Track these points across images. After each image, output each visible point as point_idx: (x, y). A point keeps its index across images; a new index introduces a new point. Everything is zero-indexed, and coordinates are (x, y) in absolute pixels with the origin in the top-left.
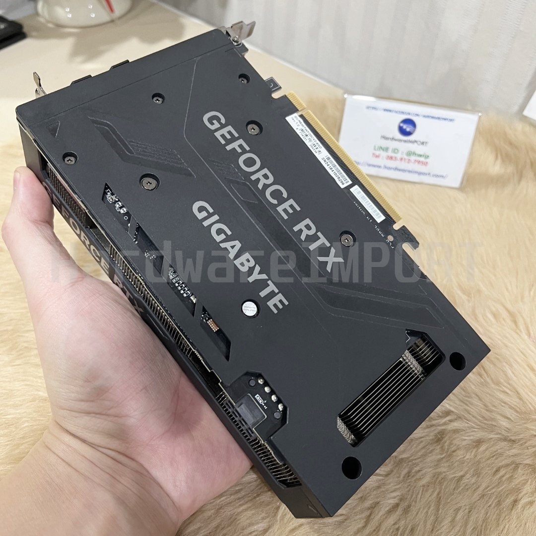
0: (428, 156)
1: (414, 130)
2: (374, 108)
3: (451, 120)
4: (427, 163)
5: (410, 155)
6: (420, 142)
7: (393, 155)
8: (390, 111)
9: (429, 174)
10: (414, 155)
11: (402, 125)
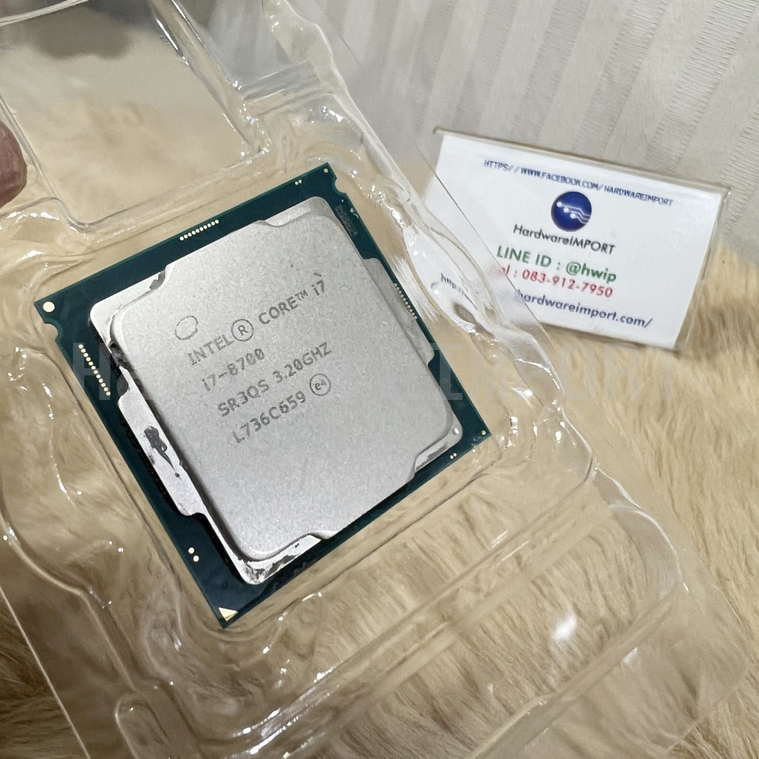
0: (615, 276)
1: (589, 218)
2: (504, 166)
3: (665, 201)
4: (611, 291)
5: (575, 272)
6: (600, 245)
7: (540, 269)
8: (538, 173)
9: (615, 315)
10: (586, 272)
11: (559, 204)
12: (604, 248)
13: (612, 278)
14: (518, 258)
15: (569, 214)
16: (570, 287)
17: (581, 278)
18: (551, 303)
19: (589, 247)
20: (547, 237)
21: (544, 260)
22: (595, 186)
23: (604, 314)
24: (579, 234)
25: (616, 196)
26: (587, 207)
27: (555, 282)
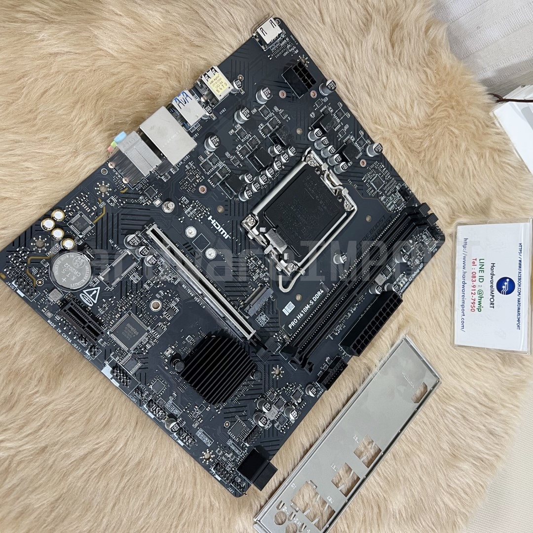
1: (504, 294)
2: (521, 252)
3: (518, 326)
4: (473, 311)
5: (479, 294)
6: (493, 302)
7: (477, 278)
8: (520, 267)
9: (464, 315)
10: (480, 298)
11: (508, 280)
12: (492, 304)
13: (479, 310)
14: (480, 268)
15: (505, 285)
16: (472, 293)
17: (476, 297)
18: (463, 287)
19: (491, 297)
20: (492, 278)
21: (482, 279)
22: (520, 293)
23: (463, 310)
24: (496, 291)
25: (517, 304)
26: (509, 292)
27: (473, 287)
